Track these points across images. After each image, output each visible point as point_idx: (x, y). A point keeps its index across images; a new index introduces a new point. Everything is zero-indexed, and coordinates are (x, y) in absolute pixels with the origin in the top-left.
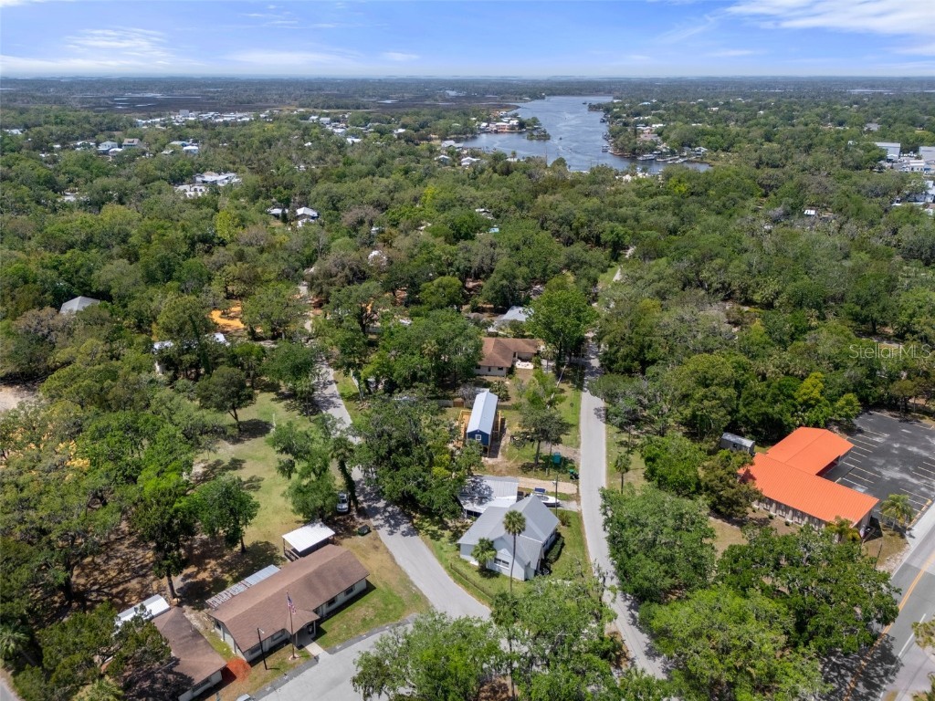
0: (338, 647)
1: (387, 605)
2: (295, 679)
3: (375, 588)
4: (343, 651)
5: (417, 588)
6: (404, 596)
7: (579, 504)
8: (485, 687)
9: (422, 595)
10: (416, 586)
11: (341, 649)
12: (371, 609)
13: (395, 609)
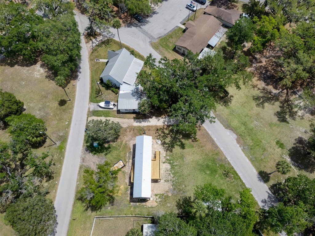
0: (176, 28)
1: (166, 44)
2: (184, 18)
3: (173, 50)
4: (174, 27)
5: (157, 52)
6: (161, 48)
7: (89, 108)
8: (129, 22)
9: (155, 49)
10: (158, 53)
11: (175, 27)
12: (171, 41)
13: (163, 43)
